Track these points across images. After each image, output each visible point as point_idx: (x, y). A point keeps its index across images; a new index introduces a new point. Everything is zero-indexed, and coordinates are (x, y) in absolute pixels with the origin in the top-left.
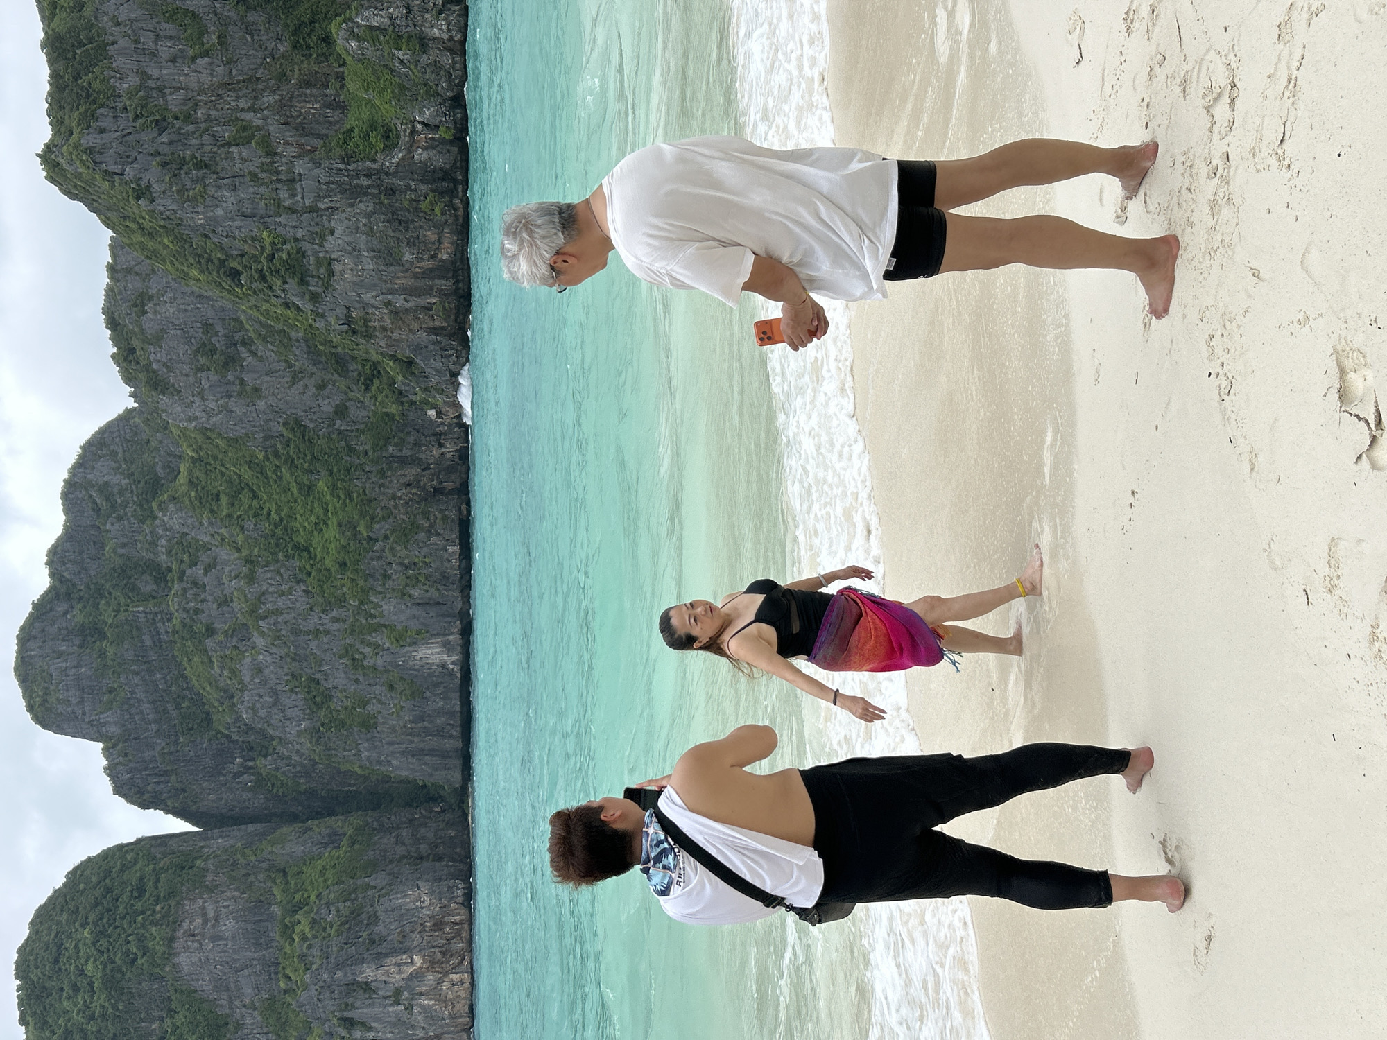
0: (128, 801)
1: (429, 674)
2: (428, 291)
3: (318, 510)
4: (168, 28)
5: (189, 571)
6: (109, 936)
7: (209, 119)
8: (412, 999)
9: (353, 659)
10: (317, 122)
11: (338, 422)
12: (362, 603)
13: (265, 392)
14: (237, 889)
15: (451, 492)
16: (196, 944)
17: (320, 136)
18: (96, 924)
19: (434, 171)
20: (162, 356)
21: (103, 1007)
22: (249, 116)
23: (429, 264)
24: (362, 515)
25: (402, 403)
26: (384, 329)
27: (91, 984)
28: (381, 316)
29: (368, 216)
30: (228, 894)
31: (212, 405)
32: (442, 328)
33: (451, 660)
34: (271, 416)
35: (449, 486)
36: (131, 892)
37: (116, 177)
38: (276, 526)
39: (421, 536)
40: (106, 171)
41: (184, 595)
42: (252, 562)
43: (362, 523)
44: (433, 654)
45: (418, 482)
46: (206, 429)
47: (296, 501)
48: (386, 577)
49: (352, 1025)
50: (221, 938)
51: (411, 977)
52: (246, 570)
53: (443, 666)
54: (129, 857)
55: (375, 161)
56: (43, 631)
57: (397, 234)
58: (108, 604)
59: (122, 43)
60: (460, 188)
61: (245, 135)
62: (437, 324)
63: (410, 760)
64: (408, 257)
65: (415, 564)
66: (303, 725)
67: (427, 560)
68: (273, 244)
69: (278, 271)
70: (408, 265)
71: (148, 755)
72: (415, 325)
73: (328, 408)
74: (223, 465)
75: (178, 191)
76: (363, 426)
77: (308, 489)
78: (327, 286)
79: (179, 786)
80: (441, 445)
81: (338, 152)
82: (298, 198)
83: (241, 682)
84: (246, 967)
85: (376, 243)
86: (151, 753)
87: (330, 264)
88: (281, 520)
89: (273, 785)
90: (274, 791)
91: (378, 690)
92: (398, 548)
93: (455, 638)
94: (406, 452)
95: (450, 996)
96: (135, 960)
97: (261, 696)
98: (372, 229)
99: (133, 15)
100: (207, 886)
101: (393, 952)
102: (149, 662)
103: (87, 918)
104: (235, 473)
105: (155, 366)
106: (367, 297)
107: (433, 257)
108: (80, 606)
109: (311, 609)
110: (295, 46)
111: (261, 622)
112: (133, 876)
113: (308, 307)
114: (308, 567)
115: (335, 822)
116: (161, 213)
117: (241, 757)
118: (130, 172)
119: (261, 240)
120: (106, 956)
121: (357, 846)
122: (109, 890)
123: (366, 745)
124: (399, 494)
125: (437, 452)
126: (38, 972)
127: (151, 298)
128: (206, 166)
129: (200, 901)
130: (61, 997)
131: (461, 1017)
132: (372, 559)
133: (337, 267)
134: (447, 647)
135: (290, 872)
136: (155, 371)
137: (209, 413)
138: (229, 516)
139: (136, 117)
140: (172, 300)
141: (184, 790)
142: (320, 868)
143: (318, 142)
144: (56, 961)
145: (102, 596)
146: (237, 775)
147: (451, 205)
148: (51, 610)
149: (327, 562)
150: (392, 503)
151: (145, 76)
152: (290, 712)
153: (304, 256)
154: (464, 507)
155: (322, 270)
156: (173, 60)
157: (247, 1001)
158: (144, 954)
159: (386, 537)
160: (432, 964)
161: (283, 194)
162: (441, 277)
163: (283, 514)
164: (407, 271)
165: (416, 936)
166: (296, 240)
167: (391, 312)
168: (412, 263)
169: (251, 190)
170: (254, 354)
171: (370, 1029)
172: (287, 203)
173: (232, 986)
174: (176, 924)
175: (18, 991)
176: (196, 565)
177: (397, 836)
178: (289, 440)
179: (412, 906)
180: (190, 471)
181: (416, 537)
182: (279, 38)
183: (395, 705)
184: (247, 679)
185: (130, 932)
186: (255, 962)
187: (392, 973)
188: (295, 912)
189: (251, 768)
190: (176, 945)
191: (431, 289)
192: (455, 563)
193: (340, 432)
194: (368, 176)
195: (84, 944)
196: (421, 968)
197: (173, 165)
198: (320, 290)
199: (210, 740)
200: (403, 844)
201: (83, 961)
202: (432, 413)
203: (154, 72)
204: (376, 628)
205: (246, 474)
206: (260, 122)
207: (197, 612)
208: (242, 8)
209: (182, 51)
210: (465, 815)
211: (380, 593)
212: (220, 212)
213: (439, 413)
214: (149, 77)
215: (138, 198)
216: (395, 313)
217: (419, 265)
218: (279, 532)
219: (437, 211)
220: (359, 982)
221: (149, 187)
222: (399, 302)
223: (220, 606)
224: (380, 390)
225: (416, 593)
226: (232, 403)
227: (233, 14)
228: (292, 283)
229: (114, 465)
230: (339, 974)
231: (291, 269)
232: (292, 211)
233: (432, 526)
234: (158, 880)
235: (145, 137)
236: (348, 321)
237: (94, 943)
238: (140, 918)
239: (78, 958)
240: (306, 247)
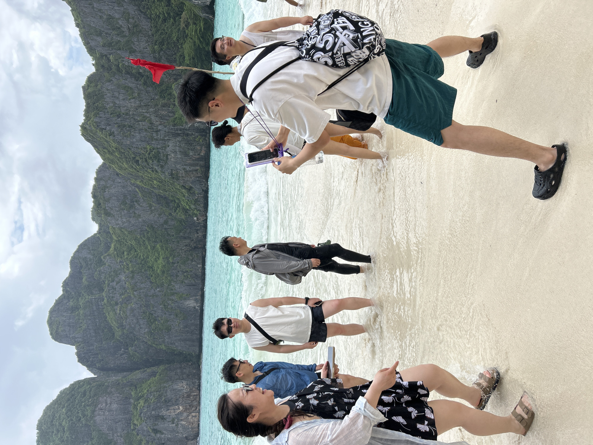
0: (82, 365)
1: (189, 310)
2: (197, 165)
3: (156, 254)
4: (123, 91)
5: (111, 284)
6: (72, 411)
7: (133, 114)
8: (178, 421)
9: (165, 305)
10: (166, 116)
11: (165, 226)
12: (169, 285)
13: (142, 216)
14: (119, 393)
15: (200, 248)
16: (102, 413)
17: (167, 120)
18: (67, 407)
19: (200, 129)
20: (110, 205)
21: (67, 437)
22: (146, 114)
23: (198, 157)
24: (171, 255)
25: (186, 215)
26: (183, 177)
27: (64, 429)
28: (182, 173)
29: (180, 142)
30: (115, 395)
31: (124, 220)
32: (201, 177)
33: (197, 306)
34: (143, 224)
35: (200, 246)
36: (81, 395)
37: (104, 130)
38: (142, 260)
39: (189, 262)
40: (100, 128)
41: (109, 291)
42: (133, 272)
43: (171, 258)
44: (191, 303)
45: (190, 245)
46: (122, 228)
47: (149, 252)
48: (177, 276)
49: (157, 432)
50: (112, 411)
51: (178, 414)
52: (131, 275)
53: (194, 307)
54: (81, 384)
55: (183, 126)
56: (58, 309)
57: (188, 147)
58: (82, 299)
59: (108, 95)
60: (208, 135)
61: (144, 119)
62: (199, 175)
63: (182, 342)
64: (191, 154)
65: (187, 271)
66: (146, 330)
67: (191, 270)
68: (150, 149)
69: (151, 158)
70: (191, 157)
71: (91, 348)
72: (192, 176)
73: (162, 221)
74: (126, 241)
75: (122, 134)
76: (173, 227)
77: (154, 248)
78: (166, 163)
79: (101, 358)
80: (197, 233)
81: (171, 123)
82: (159, 136)
83: (126, 315)
84: (120, 421)
85: (182, 150)
86: (92, 347)
87: (167, 156)
88: (144, 258)
89: (134, 358)
90: (134, 360)
91: (172, 316)
92: (182, 266)
93: (199, 297)
94: (186, 235)
95: (192, 421)
96: (80, 419)
97: (132, 320)
98: (181, 146)
99: (112, 88)
100: (108, 392)
101: (173, 405)
102: (95, 315)
103: (64, 405)
104: (130, 244)
105: (107, 208)
106: (178, 166)
107: (199, 154)
108: (72, 300)
109: (152, 288)
110: (161, 96)
111: (135, 293)
112: (82, 390)
113: (159, 170)
114: (152, 273)
115: (154, 369)
116: (117, 140)
117: (124, 348)
118: (108, 128)
119: (146, 148)
120: (70, 418)
121: (162, 375)
122: (73, 395)
123: (167, 337)
124: (183, 248)
125: (196, 235)
126: (45, 426)
127: (107, 187)
128: (132, 127)
129: (105, 398)
130: (52, 434)
131: (195, 428)
132: (173, 270)
133: (169, 157)
134: (196, 300)
135: (137, 386)
136: (107, 210)
137: (123, 223)
138: (127, 258)
139: (111, 114)
140: (114, 188)
141: (103, 360)
142: (149, 383)
143: (166, 121)
144: (52, 421)
145: (80, 296)
146: (121, 355)
147: (205, 139)
148: (62, 302)
149: (158, 271)
150: (181, 251)
151: (114, 103)
152: (142, 326)
153: (159, 153)
154: (204, 253)
155: (165, 158)
156: (124, 100)
157: (119, 434)
158: (84, 417)
159: (178, 262)
160: (186, 409)
161: (154, 135)
162: (201, 161)
163: (145, 257)
164: (191, 158)
165: (181, 399)
166: (157, 148)
167: (185, 171)
168: (192, 156)
169: (145, 133)
170: (139, 205)
171: (163, 433)
172: (155, 138)
173: (114, 428)
174: (96, 406)
175: (37, 434)
176: (113, 282)
177: (175, 372)
178: (149, 232)
179: (180, 388)
180: (115, 245)
181: (188, 262)
182: (156, 95)
183: (178, 322)
184: (128, 314)
185: (79, 409)
186: (123, 419)
187: (172, 412)
188: (138, 400)
189: (127, 352)
190: (95, 413)
191: (198, 164)
192: (200, 271)
193: (165, 229)
194: (180, 130)
195: (63, 414)
196: (182, 410)
197: (121, 127)
198: (164, 164)
199: (113, 343)
200: (178, 375)
201: (61, 421)
202: (195, 218)
203: (118, 102)
204: (173, 294)
205: (133, 243)
206: (148, 116)
207: (113, 297)
208: (145, 87)
209: (126, 97)
210: (199, 366)
211: (175, 282)
212: (134, 140)
213: (198, 219)
214: (116, 104)
215: (110, 136)
216: (186, 172)
217: (194, 157)
218: (143, 262)
219: (201, 141)
220: (160, 416)
221: (113, 133)
222: (188, 168)
223: (121, 295)
224: (179, 211)
225: (186, 281)
226: (131, 219)
227: (142, 88)
228: (155, 162)
229: (88, 251)
230: (153, 412)
231: (155, 157)
232: (157, 140)
233: (193, 259)
234: (91, 391)
235: (114, 119)
236: (172, 174)
237: (66, 413)
238: (83, 404)
239: (60, 419)
240: (160, 150)
